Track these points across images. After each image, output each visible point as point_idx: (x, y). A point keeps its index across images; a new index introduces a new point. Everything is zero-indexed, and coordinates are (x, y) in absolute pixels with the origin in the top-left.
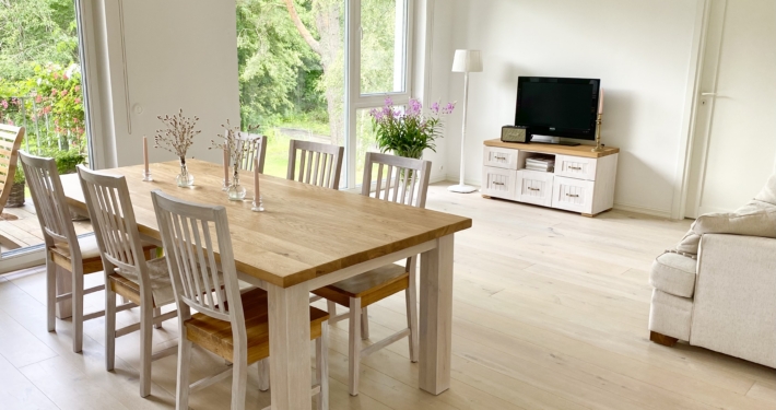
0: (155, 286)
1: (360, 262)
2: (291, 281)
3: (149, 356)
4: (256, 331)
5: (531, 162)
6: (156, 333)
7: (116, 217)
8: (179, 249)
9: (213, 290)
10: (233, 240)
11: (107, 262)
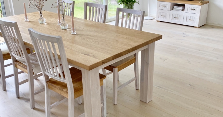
0: (33, 66)
1: (119, 57)
2: (92, 67)
3: (33, 93)
4: (77, 85)
5: (175, 7)
6: (35, 81)
7: (14, 39)
8: (42, 52)
9: (57, 66)
10: (65, 49)
11: (13, 56)
